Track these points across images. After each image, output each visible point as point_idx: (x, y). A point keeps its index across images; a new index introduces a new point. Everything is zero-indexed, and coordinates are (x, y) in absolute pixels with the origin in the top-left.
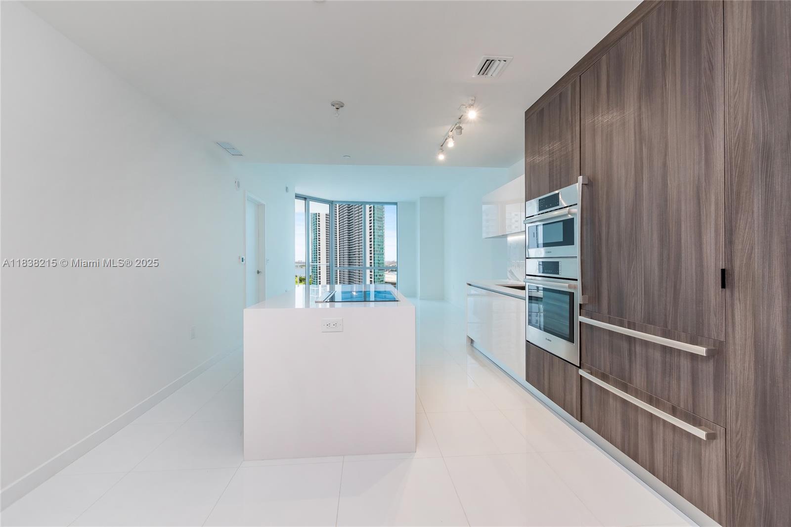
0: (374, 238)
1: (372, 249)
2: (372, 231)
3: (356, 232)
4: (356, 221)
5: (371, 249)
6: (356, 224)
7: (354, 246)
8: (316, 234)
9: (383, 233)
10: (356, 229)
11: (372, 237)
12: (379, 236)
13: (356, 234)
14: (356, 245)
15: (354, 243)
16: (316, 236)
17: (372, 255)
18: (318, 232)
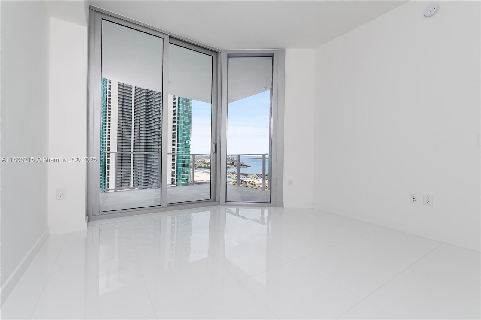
0: (178, 126)
1: (176, 139)
2: (176, 116)
3: (156, 117)
4: (156, 103)
5: (174, 139)
6: (156, 107)
7: (153, 134)
8: (106, 118)
9: (190, 119)
10: (156, 113)
11: (176, 124)
12: (185, 123)
13: (156, 120)
14: (155, 134)
15: (153, 131)
16: (106, 121)
17: (176, 147)
18: (108, 116)
